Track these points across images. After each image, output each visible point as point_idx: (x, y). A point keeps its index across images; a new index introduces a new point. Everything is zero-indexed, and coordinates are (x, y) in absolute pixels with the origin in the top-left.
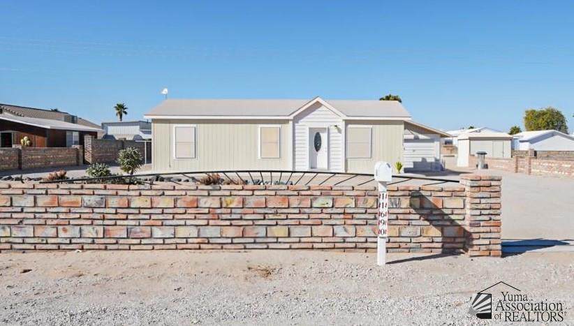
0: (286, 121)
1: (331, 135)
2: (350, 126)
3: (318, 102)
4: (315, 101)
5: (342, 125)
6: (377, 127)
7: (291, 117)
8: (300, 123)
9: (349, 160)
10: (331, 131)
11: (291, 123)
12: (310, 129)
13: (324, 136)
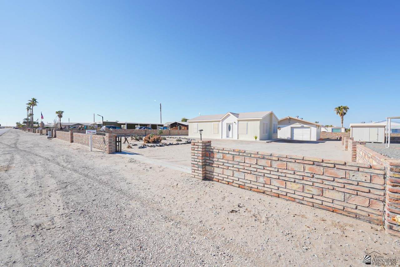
0: (219, 121)
1: (233, 125)
2: (239, 122)
3: (229, 114)
4: (228, 114)
5: (237, 122)
6: (249, 122)
7: (221, 120)
8: (224, 122)
9: (239, 134)
10: (233, 124)
11: (221, 122)
12: (227, 123)
13: (231, 126)
